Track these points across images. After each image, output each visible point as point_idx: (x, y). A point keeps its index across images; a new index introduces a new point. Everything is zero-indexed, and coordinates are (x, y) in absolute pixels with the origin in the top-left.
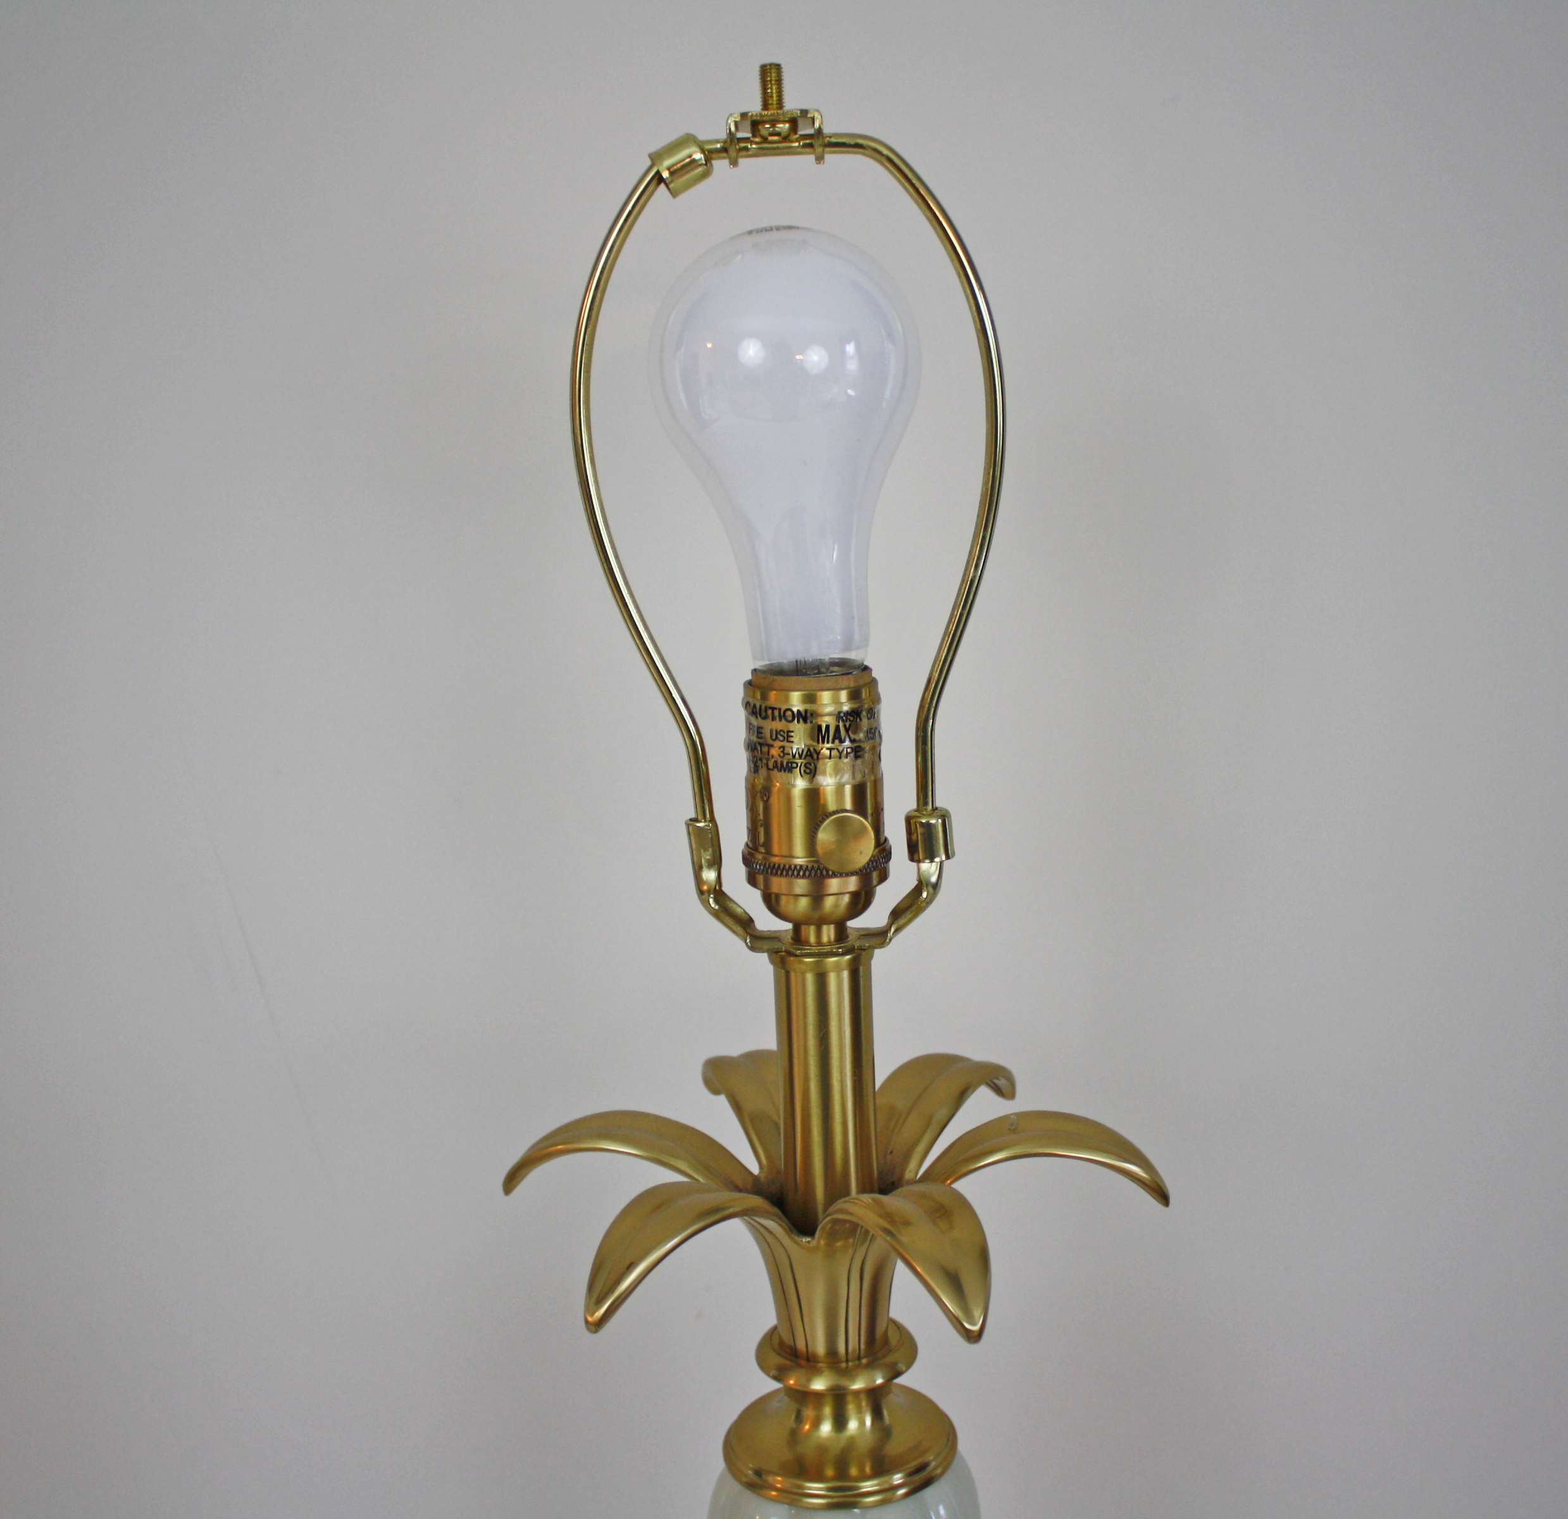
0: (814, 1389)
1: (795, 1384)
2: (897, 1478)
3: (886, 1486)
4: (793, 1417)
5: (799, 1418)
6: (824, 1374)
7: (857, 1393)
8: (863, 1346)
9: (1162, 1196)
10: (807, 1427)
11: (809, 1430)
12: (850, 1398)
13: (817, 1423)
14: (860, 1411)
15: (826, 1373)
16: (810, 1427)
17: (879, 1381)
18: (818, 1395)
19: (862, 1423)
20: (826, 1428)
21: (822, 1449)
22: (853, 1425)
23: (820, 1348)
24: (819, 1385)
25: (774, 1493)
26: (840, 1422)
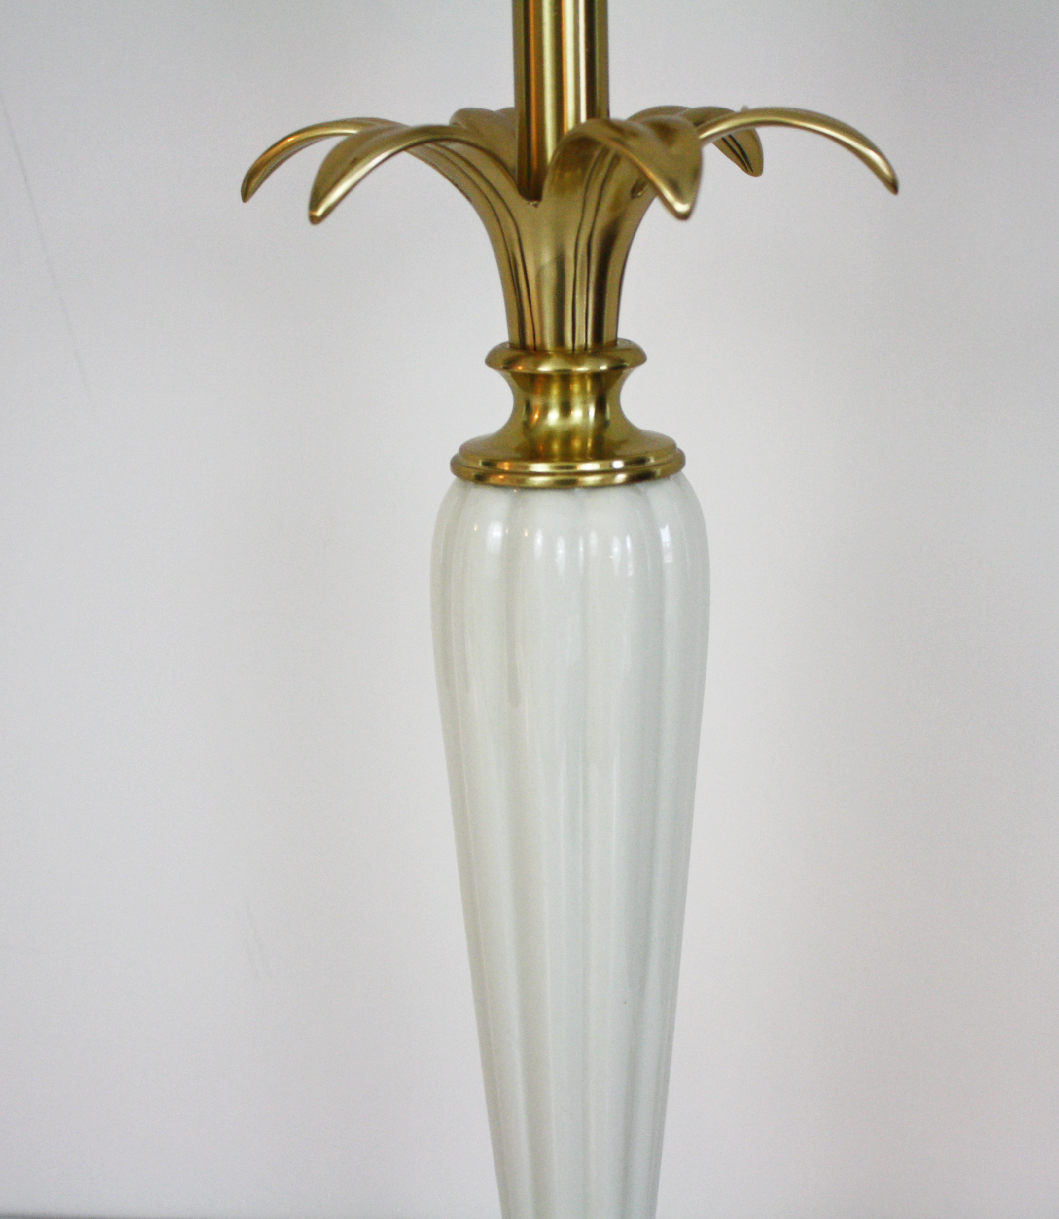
0: (542, 371)
1: (523, 369)
2: (618, 464)
3: (607, 468)
4: (524, 408)
5: (529, 409)
6: (552, 359)
7: (582, 375)
8: (589, 343)
9: (893, 186)
10: (536, 416)
11: (539, 419)
12: (576, 379)
13: (545, 410)
14: (585, 403)
15: (554, 358)
16: (540, 415)
17: (604, 368)
18: (547, 377)
19: (586, 414)
20: (554, 417)
21: (551, 435)
22: (577, 415)
23: (549, 342)
24: (546, 368)
25: (501, 477)
26: (566, 409)
